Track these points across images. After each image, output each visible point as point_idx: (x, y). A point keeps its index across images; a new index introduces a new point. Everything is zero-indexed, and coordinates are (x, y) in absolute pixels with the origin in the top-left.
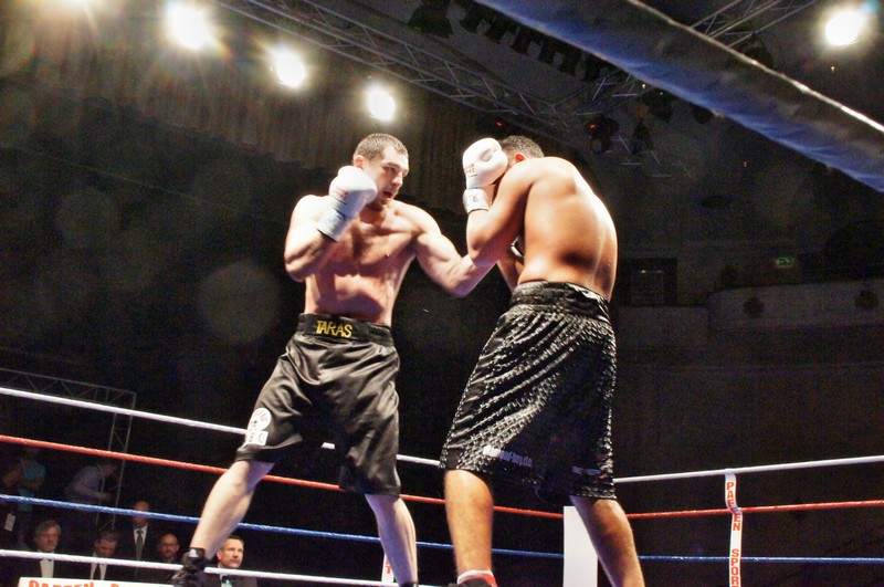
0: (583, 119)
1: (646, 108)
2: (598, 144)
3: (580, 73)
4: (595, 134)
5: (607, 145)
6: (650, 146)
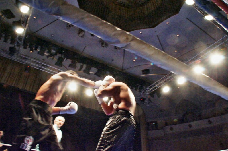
0: (139, 98)
1: (150, 96)
2: (143, 102)
3: (138, 90)
4: (142, 101)
5: (144, 102)
6: (151, 102)
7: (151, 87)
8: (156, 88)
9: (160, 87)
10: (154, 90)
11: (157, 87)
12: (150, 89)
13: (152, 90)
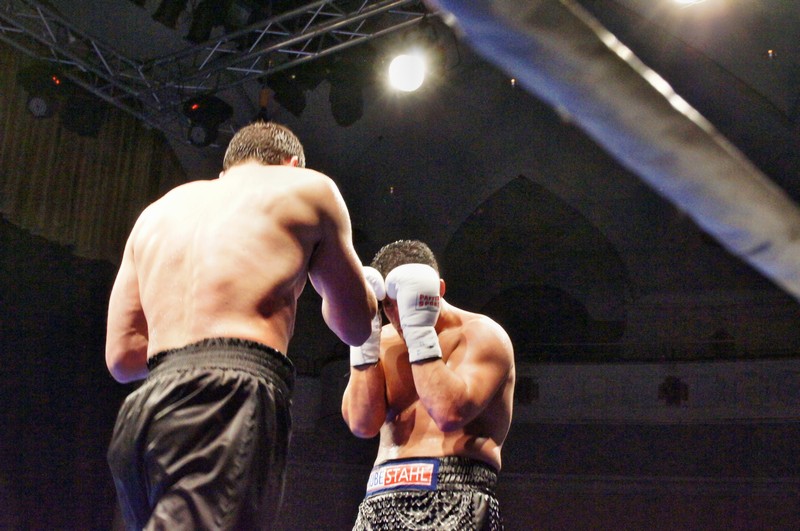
2: (200, 134)
4: (198, 118)
7: (294, 26)
8: (329, 39)
9: (364, 37)
10: (309, 56)
11: (346, 38)
12: (281, 39)
13: (297, 46)
